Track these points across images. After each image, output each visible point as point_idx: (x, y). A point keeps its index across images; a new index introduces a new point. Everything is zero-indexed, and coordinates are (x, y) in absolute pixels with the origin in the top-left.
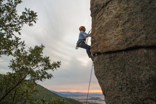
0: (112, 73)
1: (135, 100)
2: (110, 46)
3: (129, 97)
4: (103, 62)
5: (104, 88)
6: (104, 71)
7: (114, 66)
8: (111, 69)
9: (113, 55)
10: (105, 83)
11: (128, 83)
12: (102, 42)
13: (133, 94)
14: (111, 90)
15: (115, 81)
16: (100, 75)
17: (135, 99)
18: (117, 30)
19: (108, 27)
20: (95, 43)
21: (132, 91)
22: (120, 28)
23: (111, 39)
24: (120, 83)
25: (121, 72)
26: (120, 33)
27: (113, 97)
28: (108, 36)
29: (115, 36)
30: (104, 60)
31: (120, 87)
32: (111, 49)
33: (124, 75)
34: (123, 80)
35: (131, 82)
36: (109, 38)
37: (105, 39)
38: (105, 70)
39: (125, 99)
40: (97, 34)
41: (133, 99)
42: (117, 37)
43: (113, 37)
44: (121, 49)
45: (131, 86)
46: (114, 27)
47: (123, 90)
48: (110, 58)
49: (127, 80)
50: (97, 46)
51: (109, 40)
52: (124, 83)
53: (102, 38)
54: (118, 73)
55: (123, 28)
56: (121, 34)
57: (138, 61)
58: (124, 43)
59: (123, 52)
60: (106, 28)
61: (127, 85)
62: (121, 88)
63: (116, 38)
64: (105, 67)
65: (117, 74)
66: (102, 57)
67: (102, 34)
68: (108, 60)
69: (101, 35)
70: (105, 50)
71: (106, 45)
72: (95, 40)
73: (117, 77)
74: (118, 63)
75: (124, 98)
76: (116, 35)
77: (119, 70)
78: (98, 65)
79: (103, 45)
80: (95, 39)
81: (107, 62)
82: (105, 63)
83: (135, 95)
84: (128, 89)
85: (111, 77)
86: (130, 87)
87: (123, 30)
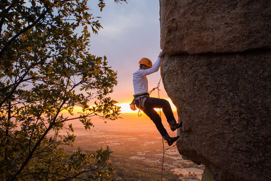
0: (211, 93)
1: (254, 138)
2: (212, 43)
3: (243, 134)
4: (193, 72)
5: (193, 120)
6: (194, 88)
7: (215, 81)
8: (208, 86)
9: (214, 60)
10: (193, 111)
11: (243, 110)
12: (194, 33)
13: (249, 129)
14: (208, 122)
15: (218, 107)
16: (183, 96)
17: (253, 136)
18: (232, 12)
19: (213, 3)
20: (178, 34)
21: (248, 124)
22: (239, 10)
23: (218, 28)
24: (227, 111)
25: (230, 91)
26: (239, 20)
27: (210, 135)
28: (210, 22)
29: (226, 24)
30: (194, 69)
31: (227, 117)
32: (214, 48)
33: (236, 97)
34: (233, 105)
35: (249, 109)
36: (212, 27)
37: (202, 28)
38: (196, 87)
39: (234, 137)
40: (185, 13)
41: (250, 136)
42: (231, 26)
43: (222, 26)
44: (235, 51)
45: (248, 115)
46: (226, 6)
47: (233, 123)
48: (209, 65)
49: (240, 106)
50: (182, 39)
51: (213, 31)
52: (235, 112)
53: (196, 24)
54: (224, 93)
55: (246, 11)
56: (241, 23)
57: (266, 74)
58: (244, 41)
59: (237, 56)
60: (208, 4)
61: (241, 113)
62: (229, 120)
63: (229, 29)
64: (195, 81)
65: (222, 96)
66: (189, 62)
67: (197, 15)
68: (205, 68)
69: (193, 18)
70: (199, 50)
71: (204, 40)
72: (177, 27)
73: (222, 101)
74: (225, 75)
75: (232, 136)
76: (230, 22)
77: (226, 87)
78: (179, 77)
79: (196, 38)
80: (179, 24)
81: (202, 73)
82: (197, 75)
83: (254, 130)
84: (241, 121)
85: (208, 101)
86: (246, 118)
87: (245, 14)
